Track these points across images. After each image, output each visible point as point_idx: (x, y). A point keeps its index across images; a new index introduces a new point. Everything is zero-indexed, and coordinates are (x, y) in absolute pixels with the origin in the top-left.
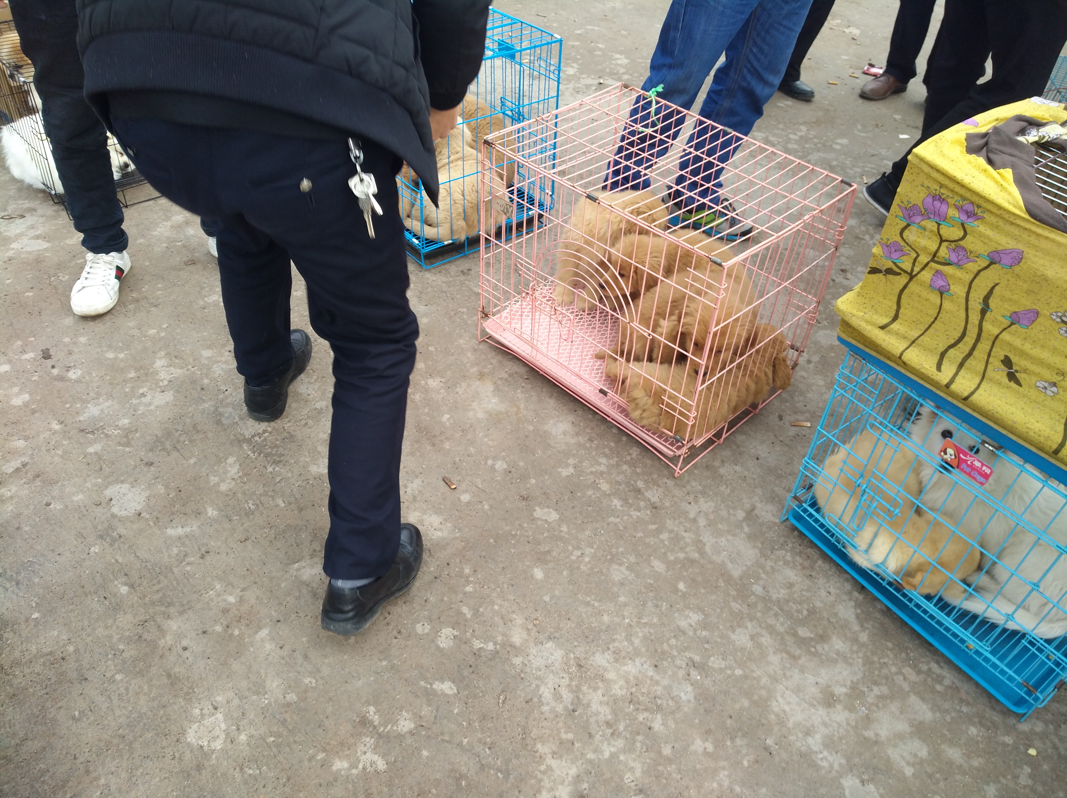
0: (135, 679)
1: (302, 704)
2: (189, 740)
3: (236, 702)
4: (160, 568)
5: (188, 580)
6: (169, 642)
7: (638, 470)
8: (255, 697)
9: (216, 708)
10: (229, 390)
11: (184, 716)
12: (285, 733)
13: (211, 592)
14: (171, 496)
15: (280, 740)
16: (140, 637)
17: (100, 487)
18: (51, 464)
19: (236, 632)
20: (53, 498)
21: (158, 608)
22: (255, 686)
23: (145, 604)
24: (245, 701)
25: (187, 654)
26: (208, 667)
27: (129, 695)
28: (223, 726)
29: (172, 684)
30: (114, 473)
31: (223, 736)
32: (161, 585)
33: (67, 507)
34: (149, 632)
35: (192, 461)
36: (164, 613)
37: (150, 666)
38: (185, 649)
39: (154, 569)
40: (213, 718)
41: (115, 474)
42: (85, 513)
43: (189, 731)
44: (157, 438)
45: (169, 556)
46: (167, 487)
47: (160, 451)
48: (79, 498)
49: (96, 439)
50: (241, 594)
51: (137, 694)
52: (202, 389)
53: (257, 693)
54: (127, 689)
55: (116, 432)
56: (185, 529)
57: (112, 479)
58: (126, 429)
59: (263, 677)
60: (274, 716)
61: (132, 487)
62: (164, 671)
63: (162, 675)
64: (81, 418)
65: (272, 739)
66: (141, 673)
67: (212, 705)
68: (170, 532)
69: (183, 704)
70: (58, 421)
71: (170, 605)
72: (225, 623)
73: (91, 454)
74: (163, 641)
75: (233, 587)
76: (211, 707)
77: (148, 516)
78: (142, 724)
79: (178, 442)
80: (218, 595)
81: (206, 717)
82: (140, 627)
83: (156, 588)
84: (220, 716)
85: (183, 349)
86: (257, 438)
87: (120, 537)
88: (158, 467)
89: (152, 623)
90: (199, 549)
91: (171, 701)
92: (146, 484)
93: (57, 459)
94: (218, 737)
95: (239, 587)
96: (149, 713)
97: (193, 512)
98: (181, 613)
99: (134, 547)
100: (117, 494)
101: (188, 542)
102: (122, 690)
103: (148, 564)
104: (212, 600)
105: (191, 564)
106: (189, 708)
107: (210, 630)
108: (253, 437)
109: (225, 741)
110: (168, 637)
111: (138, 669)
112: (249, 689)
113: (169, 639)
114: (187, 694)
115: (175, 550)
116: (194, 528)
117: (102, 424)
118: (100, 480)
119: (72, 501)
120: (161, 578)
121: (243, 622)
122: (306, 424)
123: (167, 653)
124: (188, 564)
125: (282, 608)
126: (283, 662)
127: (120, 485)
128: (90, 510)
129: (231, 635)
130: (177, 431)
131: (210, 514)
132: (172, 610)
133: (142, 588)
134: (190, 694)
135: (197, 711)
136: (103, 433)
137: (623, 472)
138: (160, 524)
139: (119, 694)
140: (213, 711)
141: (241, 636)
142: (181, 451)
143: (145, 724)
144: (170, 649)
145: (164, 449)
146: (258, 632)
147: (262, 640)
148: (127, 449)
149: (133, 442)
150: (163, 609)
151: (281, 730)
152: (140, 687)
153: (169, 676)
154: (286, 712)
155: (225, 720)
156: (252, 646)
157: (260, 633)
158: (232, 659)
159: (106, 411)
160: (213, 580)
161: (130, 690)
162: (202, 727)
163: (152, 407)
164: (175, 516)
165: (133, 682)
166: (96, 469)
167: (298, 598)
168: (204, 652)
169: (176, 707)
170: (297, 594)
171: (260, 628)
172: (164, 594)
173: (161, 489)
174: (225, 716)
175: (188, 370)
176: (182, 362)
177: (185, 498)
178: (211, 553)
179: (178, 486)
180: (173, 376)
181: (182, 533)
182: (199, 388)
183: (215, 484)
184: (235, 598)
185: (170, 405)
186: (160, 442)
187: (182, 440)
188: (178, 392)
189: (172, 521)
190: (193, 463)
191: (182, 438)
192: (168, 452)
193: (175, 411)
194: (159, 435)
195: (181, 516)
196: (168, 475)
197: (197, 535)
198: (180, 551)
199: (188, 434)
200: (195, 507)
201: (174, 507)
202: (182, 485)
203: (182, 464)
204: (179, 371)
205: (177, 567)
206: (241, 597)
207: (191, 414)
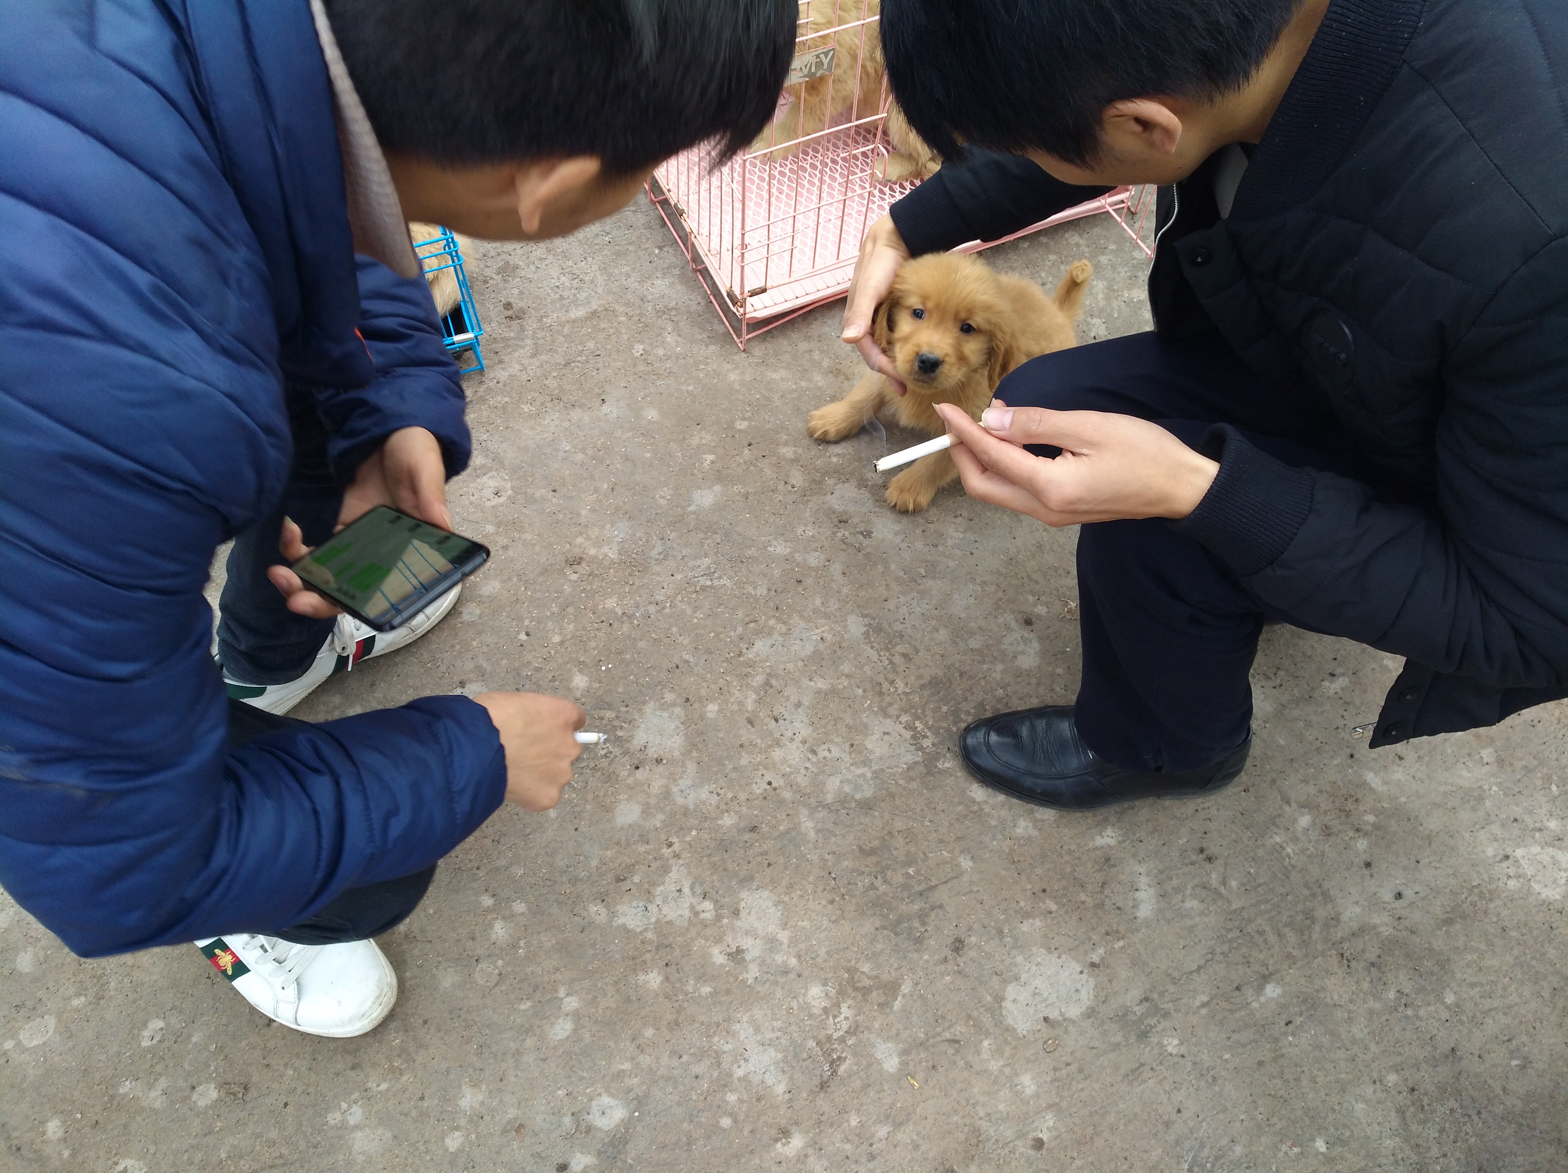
0: (1453, 973)
1: (1498, 744)
2: (1558, 897)
3: (1496, 829)
4: (1231, 930)
5: (1259, 885)
6: (1386, 919)
7: (1112, 247)
8: (1488, 803)
9: (1507, 857)
10: (768, 778)
11: (1521, 902)
12: (1545, 770)
13: (1289, 850)
14: (1054, 907)
15: (1555, 777)
16: (1373, 964)
17: (1006, 1042)
18: (916, 1147)
19: (1371, 818)
20: (1021, 1135)
21: (1315, 936)
22: (1468, 801)
23: (1306, 956)
24: (1493, 817)
25: (1408, 893)
26: (1434, 864)
27: (1484, 981)
28: (1536, 849)
29: (1464, 917)
30: (969, 1017)
31: (1550, 850)
32: (1267, 929)
33: (1049, 1107)
34: (1363, 951)
35: (966, 863)
36: (1326, 926)
37: (1431, 950)
38: (1399, 896)
39: (1231, 941)
40: (1522, 862)
41: (975, 1013)
42: (1073, 1068)
43: (1543, 896)
44: (884, 928)
45: (1202, 914)
46: (1027, 915)
47: (924, 924)
48: (1028, 1083)
49: (855, 1054)
50: (1294, 805)
51: (1480, 969)
52: (753, 829)
53: (1480, 799)
54: (1473, 985)
55: (845, 1011)
56: (1142, 886)
57: (986, 1020)
58: (841, 992)
59: (1454, 789)
60: (1519, 781)
61: (1017, 978)
62: (1440, 929)
63: (1447, 932)
64: (780, 1089)
65: (1554, 788)
66: (1443, 963)
67: (1501, 861)
68: (1145, 911)
69: (1498, 902)
70: (777, 1140)
71: (1309, 916)
72: (1351, 834)
73: (904, 1064)
74: (1382, 929)
75: (1279, 816)
76: (1505, 864)
77: (1101, 951)
78: (1534, 963)
79: (905, 887)
80: (1295, 839)
81: (1521, 871)
82: (1353, 964)
83: (1272, 938)
84: (1519, 853)
85: (594, 863)
86: (927, 743)
87: (1147, 999)
88: (970, 929)
89: (1346, 945)
90: (1193, 864)
91: (1495, 919)
92: (1014, 952)
93: (904, 1136)
94: (1552, 857)
95: (1281, 807)
96: (1516, 952)
97: (1101, 870)
98: (1327, 897)
99: (1176, 974)
100: (1031, 1010)
101: (1175, 883)
102: (1475, 992)
103: (1218, 950)
104: (1303, 851)
105: (1224, 878)
106: (1506, 894)
107: (1365, 857)
108: (921, 748)
109: (1559, 849)
110: (1376, 920)
111: (1436, 969)
112: (1474, 809)
113: (1380, 920)
114: (1481, 895)
115: (1192, 904)
116: (1141, 870)
117: (811, 1044)
118: (986, 1043)
119: (1037, 1096)
120: (1250, 929)
121: (1350, 805)
122: (905, 656)
123: (1407, 923)
124: (1224, 883)
125: (1327, 748)
126: (1426, 759)
127: (1008, 1004)
128: (1069, 1059)
129: (1376, 827)
130: (872, 887)
131: (1112, 842)
132: (1321, 913)
133: (1271, 962)
134: (1482, 892)
135: (1512, 883)
136: (842, 1040)
137: (1114, 267)
138: (1122, 929)
139: (1481, 997)
140: (1511, 861)
141: (1378, 812)
142: (934, 882)
143: (1533, 958)
144: (1399, 918)
145: (922, 916)
146: (1371, 788)
147: (1385, 783)
148: (906, 988)
149: (885, 977)
150: (1317, 928)
151: (1539, 775)
152: (1468, 965)
153: (1449, 922)
154: (1511, 765)
155: (1525, 846)
156: (1397, 798)
157: (1373, 785)
158: (1421, 829)
159: (769, 1035)
160: (1263, 845)
161: (1474, 980)
162: (1537, 878)
163: (784, 936)
164: (1107, 902)
165: (1458, 975)
166: (950, 1051)
167: (1309, 724)
168: (1405, 869)
169: (1505, 913)
170: (1301, 724)
171: (1363, 784)
172: (1286, 925)
173: (1032, 927)
174: (1518, 846)
175: (677, 856)
176: (645, 868)
177: (1064, 883)
178: (1205, 845)
179: (1029, 893)
180: (686, 890)
181: (1152, 891)
182: (747, 836)
183: (1035, 827)
184: (1303, 814)
185: (786, 899)
186: (899, 922)
187: (901, 880)
188: (747, 880)
189: (1118, 908)
190: (971, 864)
191: (898, 878)
192: (933, 908)
193: (810, 888)
194: (878, 924)
195: (1107, 891)
196: (996, 911)
197: (1160, 867)
198: (1194, 896)
199: (888, 867)
200: (1089, 865)
201: (1083, 903)
202: (1029, 886)
203: (972, 883)
204: (673, 875)
205: (1229, 902)
206: (1302, 806)
207: (827, 857)
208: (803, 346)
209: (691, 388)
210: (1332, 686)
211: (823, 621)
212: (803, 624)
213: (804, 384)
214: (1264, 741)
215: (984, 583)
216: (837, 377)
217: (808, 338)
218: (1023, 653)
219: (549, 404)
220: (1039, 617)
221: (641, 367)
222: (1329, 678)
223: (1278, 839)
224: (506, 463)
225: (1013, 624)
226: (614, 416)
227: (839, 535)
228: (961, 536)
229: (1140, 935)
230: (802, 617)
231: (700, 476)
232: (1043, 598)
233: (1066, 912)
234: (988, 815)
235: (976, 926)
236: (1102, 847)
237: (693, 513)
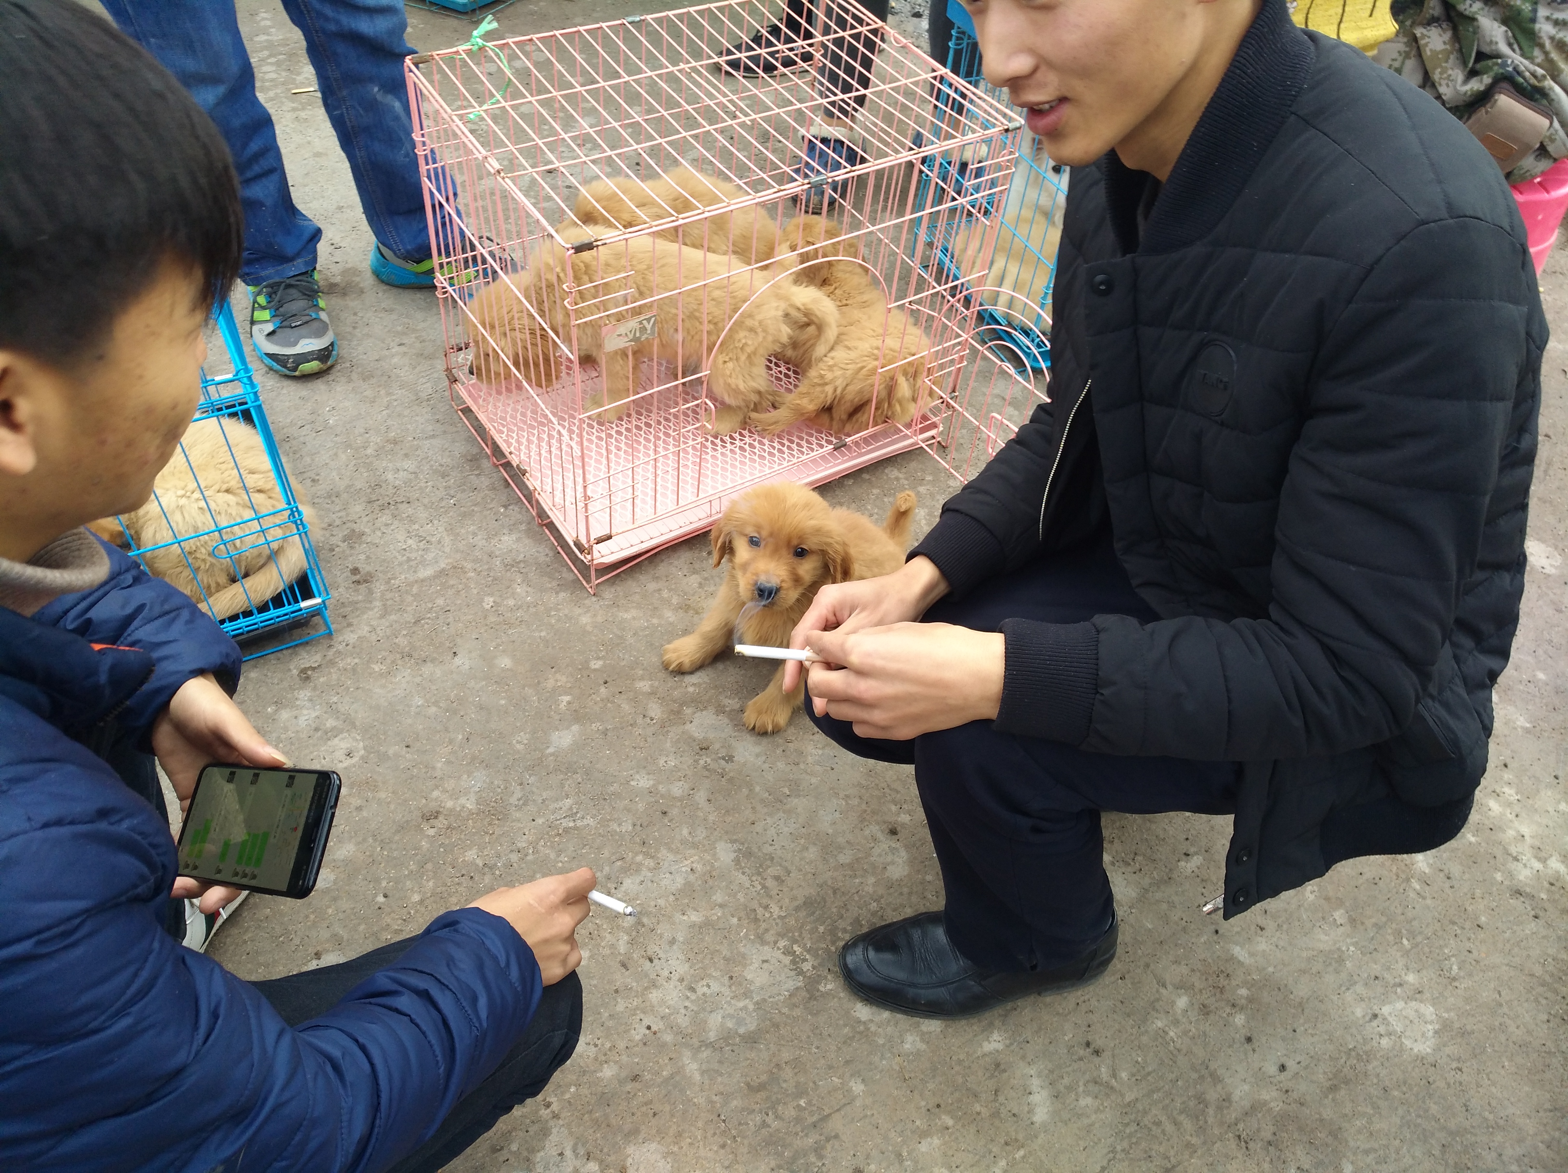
0: (1347, 1141)
1: (1347, 904)
2: (1429, 1050)
3: (1360, 989)
4: (1128, 1124)
5: (1149, 1074)
6: (1274, 1094)
8: (1349, 964)
9: (1375, 1016)
10: (646, 1022)
11: (1396, 1060)
12: (1394, 926)
13: (1172, 1034)
14: (950, 1122)
15: (1404, 932)
16: (1270, 1143)
19: (1243, 992)
21: (1210, 1120)
22: (1330, 964)
23: (1205, 1143)
24: (1355, 977)
25: (1291, 1064)
26: (1310, 1031)
27: (1376, 1146)
28: (1400, 1005)
29: (1347, 1082)
31: (1413, 1004)
32: (1163, 1119)
34: (1259, 1130)
35: (857, 1087)
36: (1219, 1108)
37: (1322, 1120)
38: (1283, 1068)
39: (1130, 1136)
40: (1390, 1019)
43: (1416, 1050)
44: (780, 1167)
45: (1098, 1111)
46: (924, 1134)
47: (821, 1157)
50: (1170, 987)
51: (1371, 1134)
52: (635, 1078)
53: (1341, 961)
54: (1367, 1152)
56: (1034, 1089)
59: (1315, 953)
60: (1372, 939)
62: (1327, 1097)
63: (1333, 1100)
65: (1405, 941)
66: (1335, 1133)
67: (1370, 1021)
68: (1041, 1115)
69: (1375, 1063)
71: (1201, 1099)
72: (1228, 1010)
74: (1272, 1104)
75: (1158, 1000)
76: (1375, 1023)
78: (1419, 1121)
79: (798, 1120)
80: (1176, 1022)
81: (1391, 1029)
82: (1251, 1145)
83: (1169, 1128)
84: (1386, 1010)
86: (807, 966)
88: (868, 1157)
89: (1241, 1126)
90: (1081, 1059)
91: (1375, 1081)
94: (1416, 1011)
95: (1158, 991)
96: (1400, 1112)
97: (992, 1076)
98: (1216, 1079)
101: (1066, 1081)
102: (1370, 1159)
103: (1119, 1148)
104: (1186, 1032)
105: (1114, 1070)
106: (1381, 1053)
107: (1244, 1032)
108: (801, 973)
109: (1421, 1002)
110: (1265, 1095)
111: (1330, 1140)
112: (1337, 972)
113: (1268, 1095)
114: (1359, 1058)
115: (1086, 1101)
116: (1032, 1072)
120: (1146, 1121)
121: (1223, 982)
122: (777, 878)
123: (1295, 1095)
124: (1114, 1076)
125: (1193, 926)
126: (1285, 927)
129: (1250, 1000)
130: (764, 1124)
131: (1000, 1047)
132: (1212, 1095)
133: (1172, 1153)
134: (1358, 1054)
135: (1384, 1042)
138: (1020, 1137)
139: (1377, 1163)
140: (1379, 1019)
141: (1250, 985)
142: (827, 1111)
143: (1419, 1116)
144: (1287, 1091)
145: (818, 1150)
146: (1239, 961)
147: (1252, 954)
150: (1211, 1111)
151: (1390, 931)
152: (1359, 1132)
153: (1334, 1088)
154: (1363, 923)
155: (1390, 1003)
156: (1264, 969)
157: (1241, 959)
158: (1292, 997)
160: (1147, 1031)
161: (1367, 1146)
162: (1407, 1034)
164: (1002, 1110)
165: (1352, 1144)
167: (1172, 905)
168: (1283, 1039)
169: (1384, 1073)
170: (1164, 906)
171: (1231, 959)
172: (1181, 1112)
173: (931, 1146)
174: (1384, 1003)
175: (556, 1116)
176: (521, 1134)
177: (957, 1095)
178: (1090, 1038)
179: (924, 1110)
180: (568, 1153)
181: (1045, 1093)
182: (629, 1087)
183: (922, 1040)
184: (1179, 996)
185: (676, 1149)
186: (794, 1159)
187: (793, 1113)
188: (632, 1134)
189: (1014, 1115)
190: (862, 1087)
191: (789, 1112)
192: (828, 1140)
193: (699, 1134)
194: (773, 1164)
195: (1001, 1099)
196: (892, 1134)
197: (1050, 1066)
198: (1087, 1093)
199: (778, 1102)
200: (980, 1074)
201: (979, 1114)
202: (923, 1103)
203: (865, 1107)
204: (554, 1138)
205: (1122, 1095)
206: (1177, 987)
207: (714, 1098)
208: (652, 586)
209: (543, 634)
210: (1189, 865)
211: (692, 851)
212: (671, 857)
213: (655, 621)
214: (1132, 926)
215: (847, 796)
216: (686, 612)
217: (656, 579)
218: (893, 863)
219: (399, 662)
220: (903, 825)
221: (492, 619)
222: (1184, 857)
223: (1160, 1024)
224: (358, 724)
225: (880, 835)
226: (467, 667)
227: (702, 762)
228: (820, 752)
229: (1040, 1141)
230: (670, 850)
231: (557, 717)
232: (905, 806)
233: (963, 1126)
234: (875, 1034)
235: (874, 1153)
236: (991, 1053)
237: (552, 754)
